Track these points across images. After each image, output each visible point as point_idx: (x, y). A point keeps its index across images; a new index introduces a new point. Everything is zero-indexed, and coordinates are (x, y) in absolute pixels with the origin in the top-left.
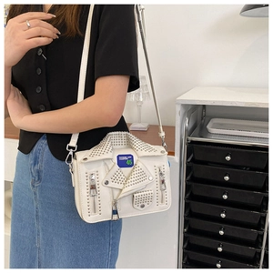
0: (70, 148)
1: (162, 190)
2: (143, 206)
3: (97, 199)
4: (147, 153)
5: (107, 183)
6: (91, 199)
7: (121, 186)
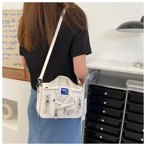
0: (40, 80)
1: (79, 108)
2: (68, 114)
3: (48, 107)
4: (75, 90)
5: (54, 100)
6: (46, 107)
7: (60, 103)
